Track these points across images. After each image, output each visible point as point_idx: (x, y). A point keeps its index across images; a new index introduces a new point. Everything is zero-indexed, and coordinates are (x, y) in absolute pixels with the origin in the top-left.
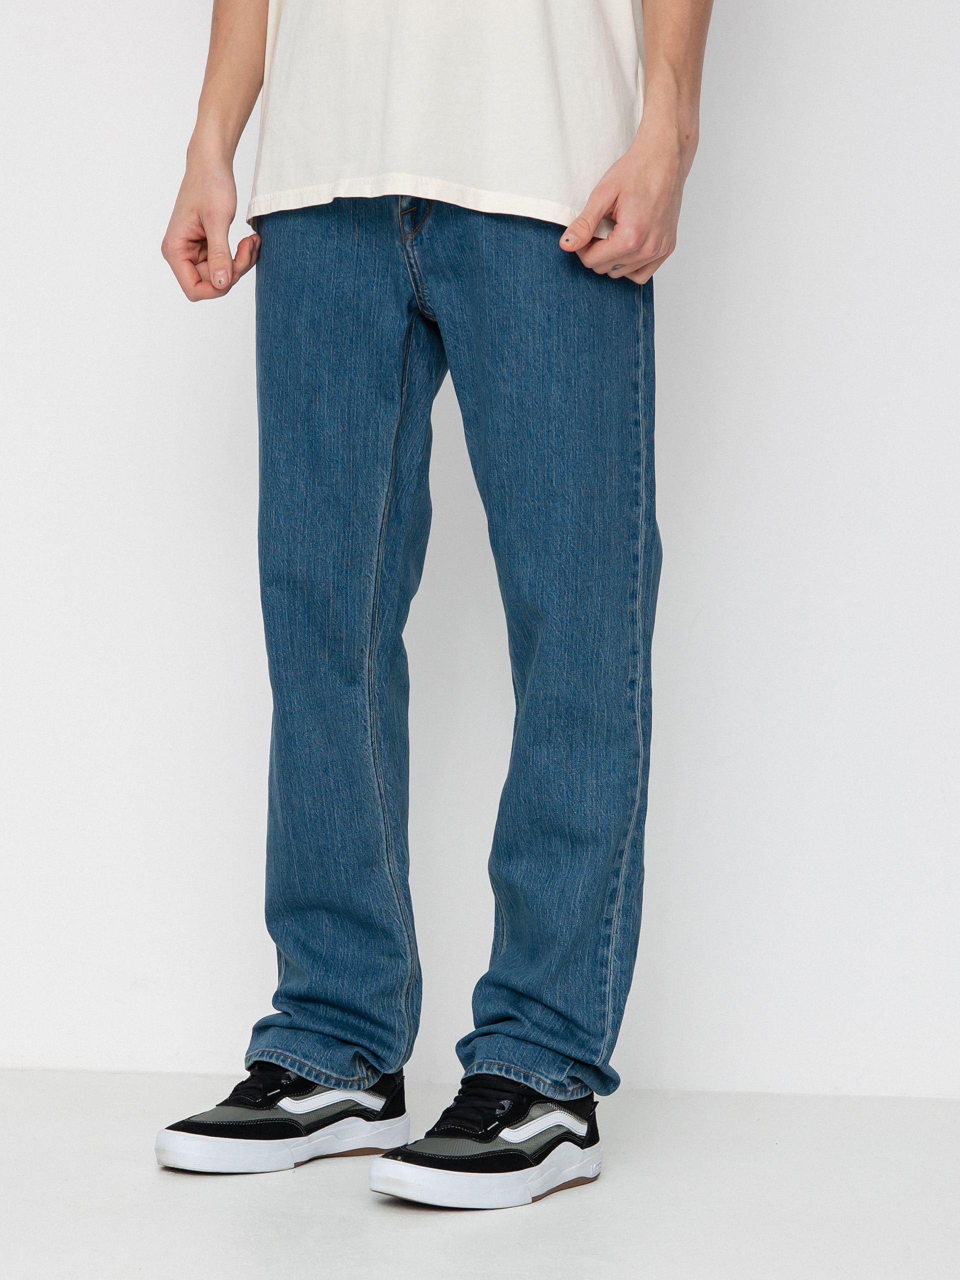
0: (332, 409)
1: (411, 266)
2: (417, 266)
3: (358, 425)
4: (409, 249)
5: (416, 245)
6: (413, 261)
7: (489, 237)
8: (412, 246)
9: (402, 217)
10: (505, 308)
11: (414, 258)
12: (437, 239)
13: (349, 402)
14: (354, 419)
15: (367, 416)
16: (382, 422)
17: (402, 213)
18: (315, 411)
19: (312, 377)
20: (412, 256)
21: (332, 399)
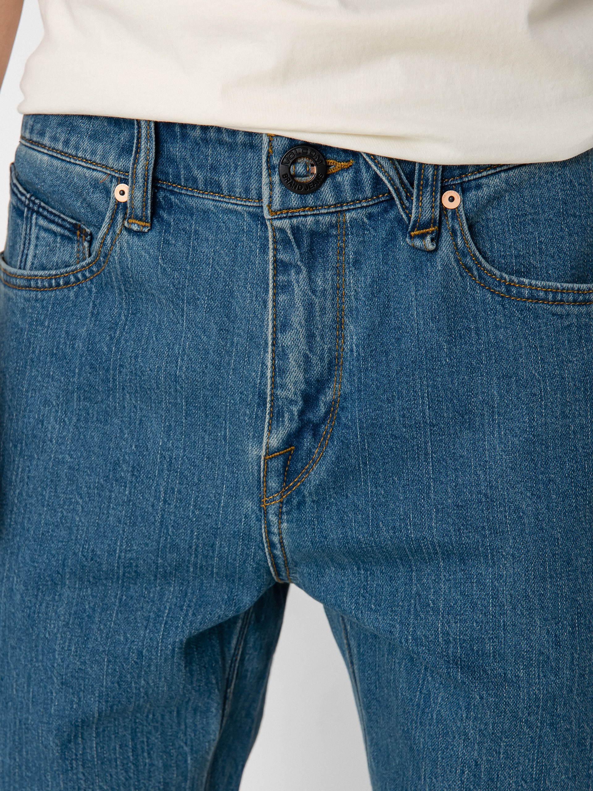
0: (106, 747)
1: (272, 545)
2: (282, 546)
3: (152, 765)
4: (273, 518)
5: (288, 513)
6: (276, 539)
7: (442, 504)
8: (279, 515)
9: (266, 464)
10: (477, 623)
11: (280, 534)
12: (331, 504)
13: (134, 732)
14: (143, 757)
15: (166, 747)
16: (192, 749)
17: (268, 457)
18: (76, 755)
19: (72, 704)
20: (276, 531)
21: (104, 731)
